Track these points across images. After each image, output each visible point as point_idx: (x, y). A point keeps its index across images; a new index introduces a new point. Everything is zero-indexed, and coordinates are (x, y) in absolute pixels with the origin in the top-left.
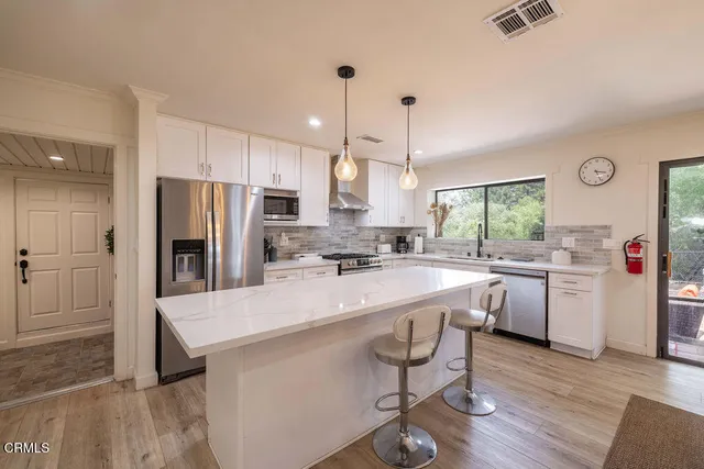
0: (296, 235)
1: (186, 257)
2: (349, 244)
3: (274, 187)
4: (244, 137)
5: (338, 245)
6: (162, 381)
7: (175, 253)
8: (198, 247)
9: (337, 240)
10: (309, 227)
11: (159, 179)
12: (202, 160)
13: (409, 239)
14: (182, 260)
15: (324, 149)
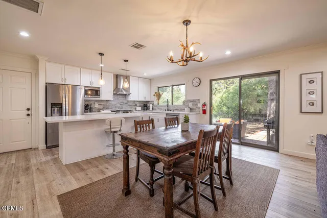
0: (101, 103)
1: (56, 109)
2: (124, 107)
3: (91, 86)
4: (79, 69)
5: (119, 107)
6: (47, 148)
7: (52, 107)
8: (60, 106)
9: (119, 105)
10: (106, 100)
11: (46, 83)
12: (63, 77)
13: (148, 105)
14: (54, 110)
15: (111, 73)
